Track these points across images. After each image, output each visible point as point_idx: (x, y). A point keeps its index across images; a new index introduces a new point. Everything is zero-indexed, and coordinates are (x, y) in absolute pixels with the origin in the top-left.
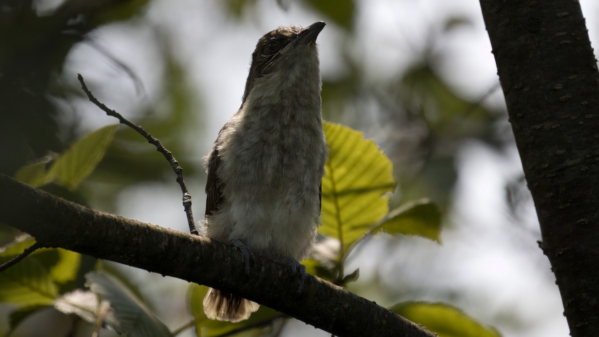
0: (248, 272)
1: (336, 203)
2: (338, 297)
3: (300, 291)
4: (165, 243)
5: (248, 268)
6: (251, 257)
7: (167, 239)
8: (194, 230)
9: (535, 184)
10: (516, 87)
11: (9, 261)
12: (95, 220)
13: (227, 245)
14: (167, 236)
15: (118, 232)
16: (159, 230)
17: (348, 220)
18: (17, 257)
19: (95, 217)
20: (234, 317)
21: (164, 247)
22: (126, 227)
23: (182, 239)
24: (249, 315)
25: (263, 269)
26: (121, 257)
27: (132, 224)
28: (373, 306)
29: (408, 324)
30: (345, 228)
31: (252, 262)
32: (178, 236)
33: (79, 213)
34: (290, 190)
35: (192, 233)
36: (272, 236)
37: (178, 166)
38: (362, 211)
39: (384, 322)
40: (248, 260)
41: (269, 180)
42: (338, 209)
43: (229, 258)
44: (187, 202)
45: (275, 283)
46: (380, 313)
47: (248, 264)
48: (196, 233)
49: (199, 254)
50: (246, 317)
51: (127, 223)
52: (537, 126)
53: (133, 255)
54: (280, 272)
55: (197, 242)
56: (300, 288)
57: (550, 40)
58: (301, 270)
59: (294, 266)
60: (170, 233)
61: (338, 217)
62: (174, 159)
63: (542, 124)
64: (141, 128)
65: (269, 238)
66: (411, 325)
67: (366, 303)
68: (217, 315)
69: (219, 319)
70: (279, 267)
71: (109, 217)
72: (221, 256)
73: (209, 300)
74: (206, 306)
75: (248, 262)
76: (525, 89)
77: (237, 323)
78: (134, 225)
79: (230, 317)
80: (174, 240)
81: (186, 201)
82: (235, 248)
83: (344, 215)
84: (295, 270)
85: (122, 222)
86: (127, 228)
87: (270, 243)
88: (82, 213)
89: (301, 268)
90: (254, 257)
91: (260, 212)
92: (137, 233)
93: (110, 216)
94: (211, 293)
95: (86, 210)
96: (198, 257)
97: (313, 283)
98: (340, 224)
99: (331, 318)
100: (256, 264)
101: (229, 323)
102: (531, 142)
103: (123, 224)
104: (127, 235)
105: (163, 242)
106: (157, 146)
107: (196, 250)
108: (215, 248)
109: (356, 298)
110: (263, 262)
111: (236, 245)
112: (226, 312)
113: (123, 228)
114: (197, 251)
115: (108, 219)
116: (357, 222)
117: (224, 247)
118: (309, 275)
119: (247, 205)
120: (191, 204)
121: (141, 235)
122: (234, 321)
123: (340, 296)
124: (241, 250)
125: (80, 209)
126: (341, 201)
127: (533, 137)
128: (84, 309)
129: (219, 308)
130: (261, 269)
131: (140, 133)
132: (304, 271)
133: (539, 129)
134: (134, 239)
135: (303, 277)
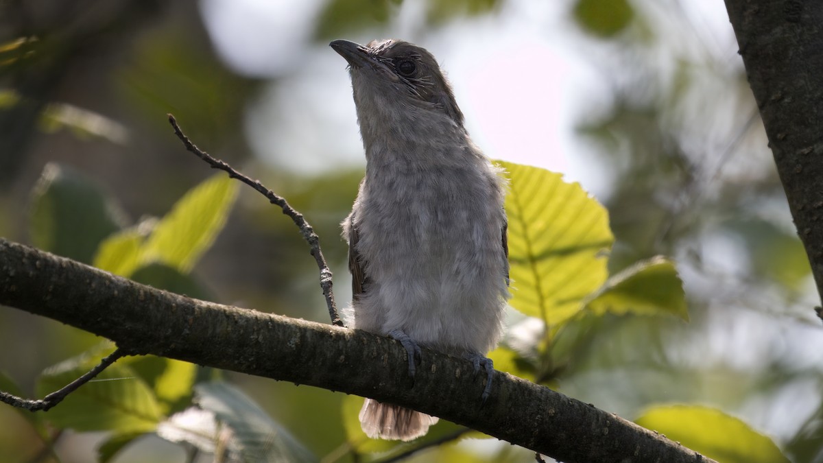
0: (413, 373)
1: (534, 270)
2: (540, 400)
3: (487, 395)
4: (295, 341)
5: (412, 367)
6: (415, 352)
7: (299, 334)
8: (337, 320)
9: (807, 230)
10: (773, 98)
11: (82, 377)
12: (196, 313)
13: (382, 338)
14: (297, 330)
15: (229, 329)
16: (286, 322)
17: (552, 293)
18: (93, 370)
19: (197, 309)
20: (406, 433)
21: (293, 346)
22: (240, 320)
23: (319, 332)
24: (427, 429)
25: (434, 367)
26: (236, 362)
27: (249, 316)
28: (589, 410)
29: (639, 432)
30: (549, 303)
31: (417, 359)
32: (313, 330)
33: (174, 305)
34: (458, 256)
35: (334, 324)
36: (442, 323)
37: (312, 232)
38: (571, 278)
39: (606, 431)
40: (412, 356)
41: (426, 247)
42: (538, 278)
43: (386, 355)
44: (326, 282)
45: (452, 386)
46: (600, 419)
47: (412, 362)
48: (340, 324)
49: (344, 352)
50: (422, 432)
51: (241, 315)
52: (805, 150)
53: (252, 359)
54: (458, 371)
55: (340, 337)
56: (487, 390)
57: (816, 31)
58: (487, 366)
59: (477, 361)
60: (302, 326)
61: (538, 288)
62: (306, 223)
63: (811, 147)
64: (259, 185)
65: (438, 326)
66: (643, 433)
67: (580, 406)
68: (382, 432)
69: (384, 437)
70: (456, 363)
71: (216, 308)
72: (375, 354)
73: (367, 414)
74: (364, 422)
75: (412, 359)
76: (786, 100)
77: (411, 442)
78: (252, 318)
79: (399, 434)
80: (308, 334)
81: (324, 280)
82: (394, 341)
83: (547, 285)
84: (477, 366)
85: (235, 314)
86: (241, 322)
87: (439, 333)
88: (178, 306)
89: (486, 364)
90: (420, 352)
91: (421, 292)
92: (255, 327)
93: (218, 308)
94: (369, 404)
95: (183, 300)
96: (342, 357)
97: (504, 383)
98: (542, 298)
99: (532, 430)
100: (423, 362)
101: (399, 442)
102: (798, 172)
103: (236, 318)
104: (242, 331)
105: (293, 339)
106: (282, 206)
107: (339, 347)
108: (365, 342)
109: (565, 400)
110: (434, 358)
111: (395, 337)
112: (393, 428)
113: (236, 322)
114: (341, 347)
115: (215, 310)
116: (565, 294)
117: (379, 341)
118: (499, 372)
119: (402, 284)
120: (332, 284)
121: (262, 331)
122: (406, 439)
123: (542, 399)
124: (402, 343)
125: (175, 299)
126: (542, 267)
127: (800, 165)
128: (199, 434)
129: (382, 422)
130: (431, 368)
131: (259, 190)
132: (491, 368)
133: (808, 153)
134: (252, 337)
135: (490, 376)
